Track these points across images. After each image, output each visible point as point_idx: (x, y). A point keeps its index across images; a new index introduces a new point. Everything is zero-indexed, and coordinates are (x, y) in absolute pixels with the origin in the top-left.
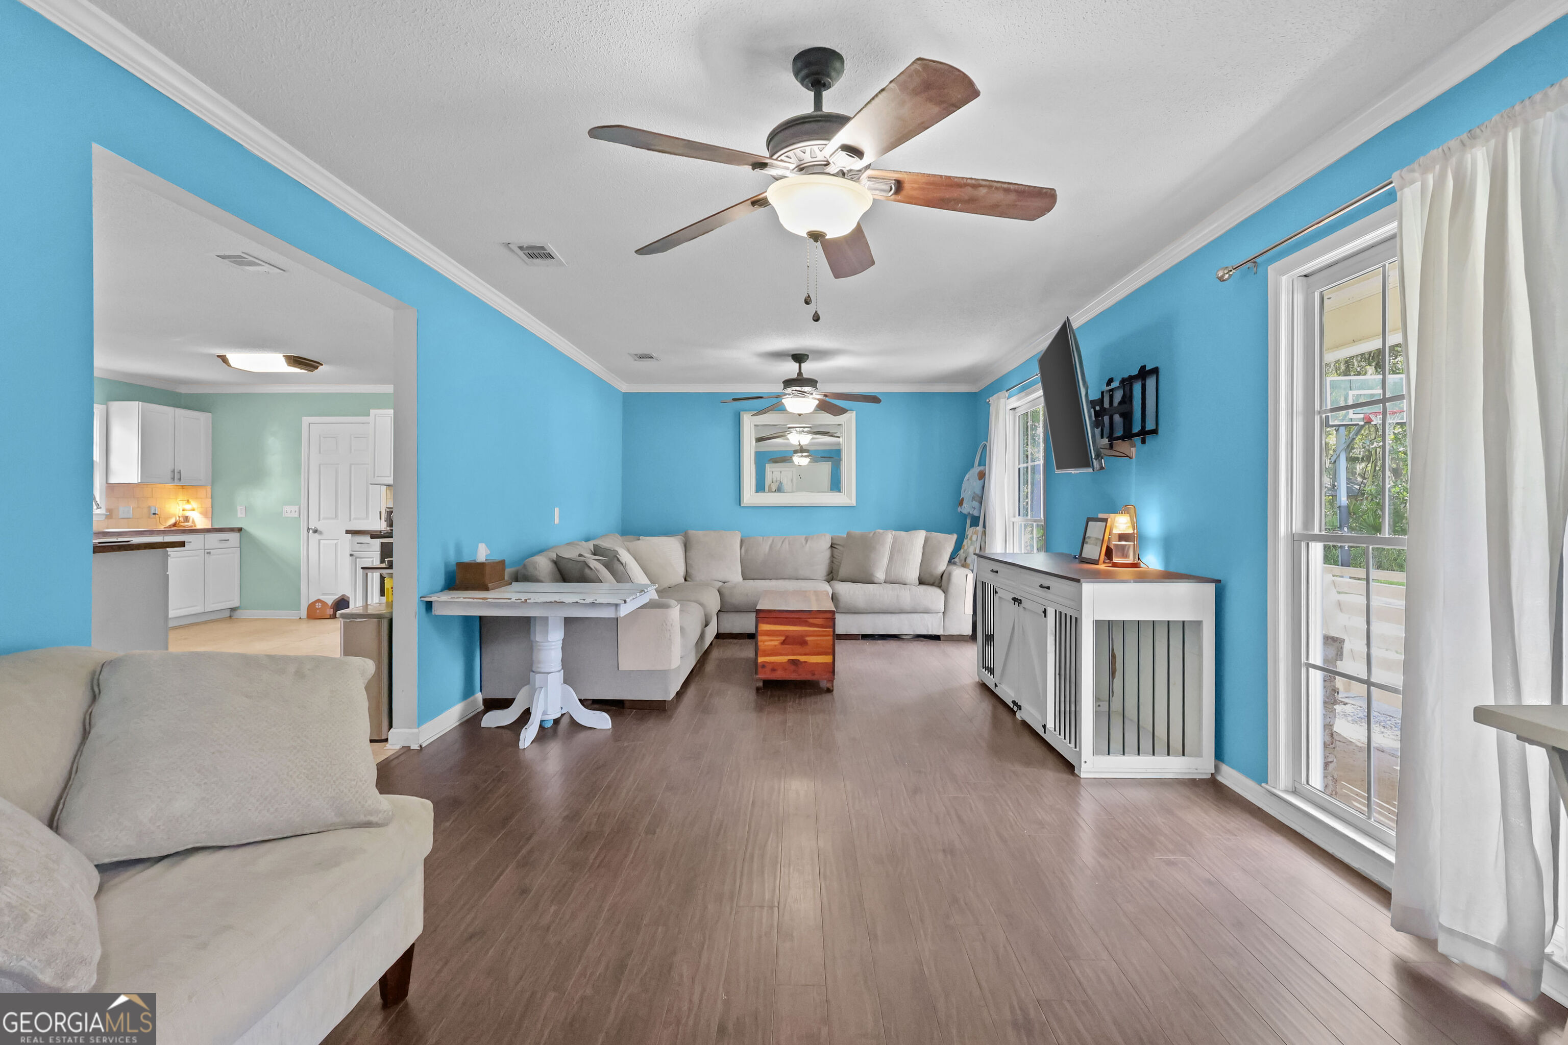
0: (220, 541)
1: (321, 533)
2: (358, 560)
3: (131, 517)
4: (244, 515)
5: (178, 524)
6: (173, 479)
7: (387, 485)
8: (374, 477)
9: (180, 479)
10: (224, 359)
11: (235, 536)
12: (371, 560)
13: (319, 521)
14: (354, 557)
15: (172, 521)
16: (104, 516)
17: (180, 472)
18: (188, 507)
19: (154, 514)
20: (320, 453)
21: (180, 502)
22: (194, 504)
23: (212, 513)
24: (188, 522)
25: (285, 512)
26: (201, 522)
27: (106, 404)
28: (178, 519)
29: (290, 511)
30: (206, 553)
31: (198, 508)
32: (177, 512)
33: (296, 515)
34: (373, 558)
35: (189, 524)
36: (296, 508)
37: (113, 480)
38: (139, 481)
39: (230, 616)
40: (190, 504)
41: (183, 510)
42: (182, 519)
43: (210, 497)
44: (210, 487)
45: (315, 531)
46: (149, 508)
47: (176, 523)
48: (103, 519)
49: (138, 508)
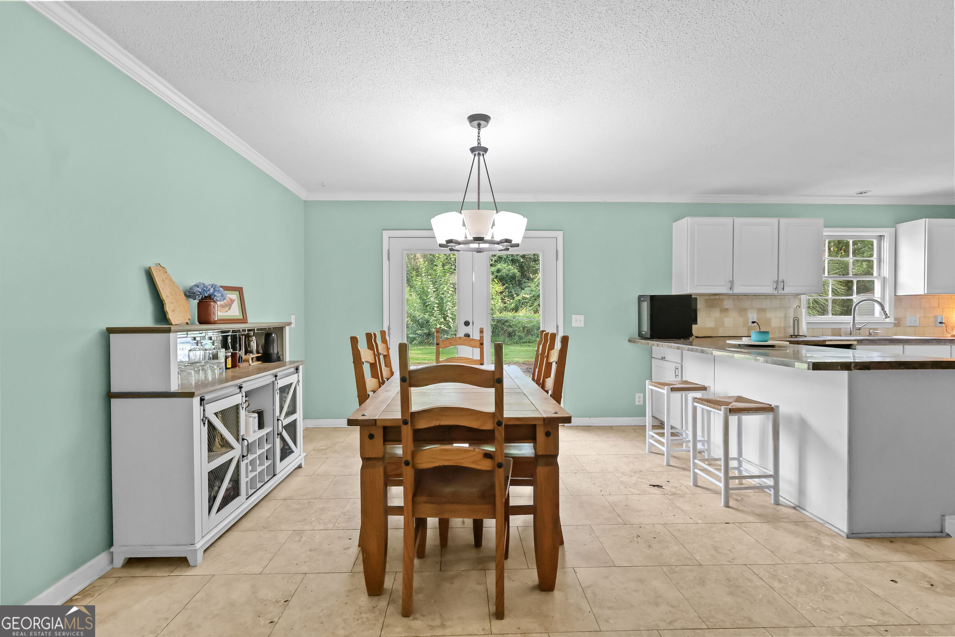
3: (918, 325)
16: (894, 324)
19: (940, 323)
27: (895, 227)
37: (900, 293)
38: (926, 292)
46: (936, 317)
48: (893, 326)
49: (924, 317)
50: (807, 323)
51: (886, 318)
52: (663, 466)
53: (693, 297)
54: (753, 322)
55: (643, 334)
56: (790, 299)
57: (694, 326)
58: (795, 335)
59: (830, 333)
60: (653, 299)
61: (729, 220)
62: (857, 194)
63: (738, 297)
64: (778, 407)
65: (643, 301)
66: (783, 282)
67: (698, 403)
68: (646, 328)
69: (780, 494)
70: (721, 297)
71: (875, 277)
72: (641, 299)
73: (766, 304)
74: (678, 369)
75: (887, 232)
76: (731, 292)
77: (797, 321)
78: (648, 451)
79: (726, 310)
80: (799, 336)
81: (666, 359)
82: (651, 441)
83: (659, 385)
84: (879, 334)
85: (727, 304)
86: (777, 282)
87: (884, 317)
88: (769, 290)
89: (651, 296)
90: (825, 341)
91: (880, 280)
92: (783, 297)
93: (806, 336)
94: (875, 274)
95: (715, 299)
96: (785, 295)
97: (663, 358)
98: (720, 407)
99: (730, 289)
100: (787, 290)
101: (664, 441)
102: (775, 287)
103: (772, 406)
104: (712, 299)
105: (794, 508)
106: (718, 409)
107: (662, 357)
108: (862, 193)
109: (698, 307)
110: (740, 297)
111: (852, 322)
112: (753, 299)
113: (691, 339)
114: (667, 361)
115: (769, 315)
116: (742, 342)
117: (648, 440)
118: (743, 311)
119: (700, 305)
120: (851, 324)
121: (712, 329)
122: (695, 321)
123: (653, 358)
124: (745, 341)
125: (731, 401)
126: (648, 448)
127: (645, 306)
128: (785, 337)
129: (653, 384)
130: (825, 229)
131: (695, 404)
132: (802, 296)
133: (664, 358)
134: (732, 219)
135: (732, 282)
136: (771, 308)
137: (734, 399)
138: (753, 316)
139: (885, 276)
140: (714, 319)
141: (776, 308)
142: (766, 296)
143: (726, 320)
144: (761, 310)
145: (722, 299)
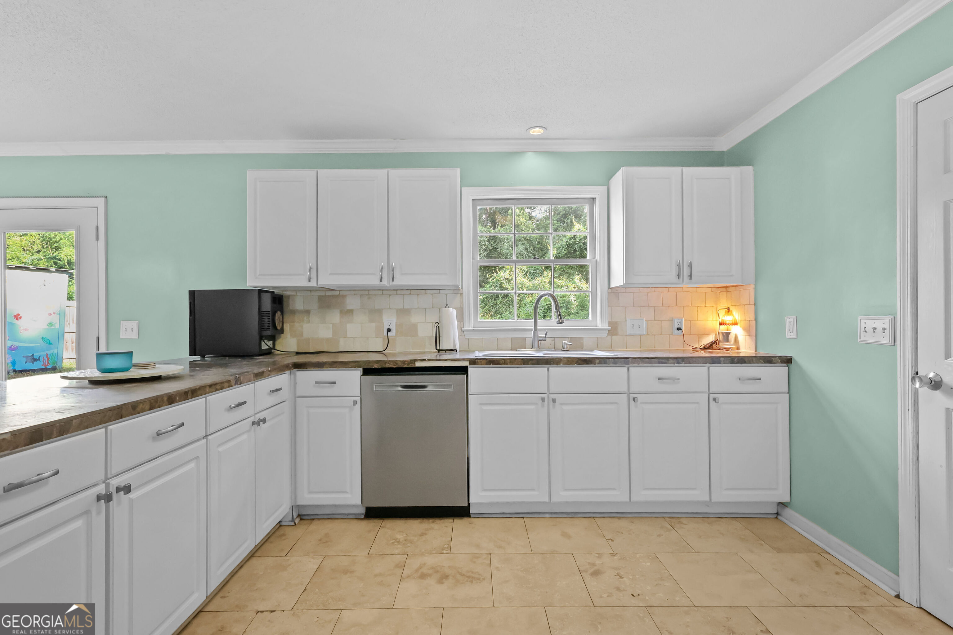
3: (645, 333)
4: (793, 335)
5: (713, 346)
6: (680, 276)
9: (690, 276)
11: (782, 372)
15: (704, 341)
16: (607, 332)
17: (690, 266)
18: (728, 319)
19: (678, 330)
21: (718, 313)
22: (737, 315)
23: (755, 329)
24: (729, 342)
25: (862, 330)
26: (744, 345)
27: (608, 185)
28: (715, 336)
30: (711, 399)
31: (740, 320)
32: (715, 328)
33: (886, 339)
35: (729, 345)
37: (613, 283)
38: (626, 283)
40: (733, 313)
41: (722, 324)
42: (721, 338)
43: (751, 303)
44: (753, 288)
46: (671, 320)
47: (713, 342)
48: (607, 335)
49: (655, 320)
54: (390, 330)
56: (447, 294)
59: (509, 344)
60: (195, 296)
61: (312, 173)
73: (409, 302)
75: (597, 192)
76: (314, 284)
79: (351, 312)
85: (352, 302)
86: (386, 268)
89: (194, 291)
91: (593, 265)
92: (437, 291)
94: (589, 256)
95: (333, 295)
99: (311, 280)
102: (382, 277)
104: (329, 296)
110: (370, 292)
112: (390, 295)
115: (415, 319)
118: (375, 313)
121: (328, 340)
134: (316, 172)
135: (315, 269)
136: (418, 308)
138: (390, 320)
139: (597, 259)
140: (331, 326)
141: (426, 309)
142: (411, 290)
143: (349, 326)
144: (403, 312)
145: (344, 296)
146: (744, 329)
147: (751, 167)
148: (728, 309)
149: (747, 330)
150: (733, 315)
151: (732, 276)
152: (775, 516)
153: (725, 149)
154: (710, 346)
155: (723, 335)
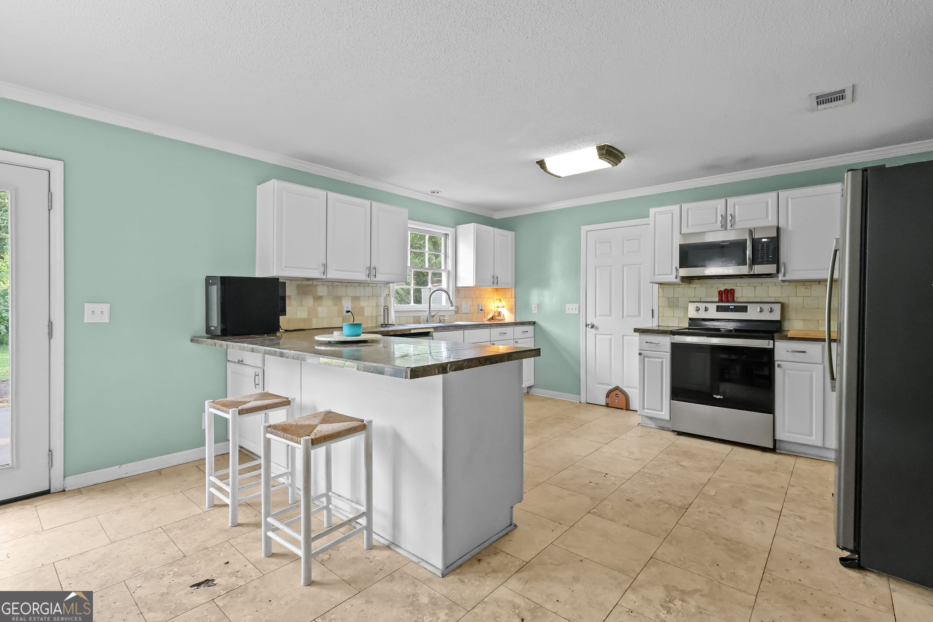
0: (523, 332)
1: (597, 328)
2: (646, 359)
3: (468, 312)
4: (536, 312)
5: (494, 318)
6: (493, 283)
7: (659, 284)
8: (654, 276)
9: (497, 283)
10: (541, 164)
11: (530, 328)
12: (661, 360)
13: (595, 317)
14: (642, 356)
15: (490, 316)
16: (455, 312)
17: (497, 278)
18: (500, 304)
19: (481, 310)
20: (596, 257)
21: (495, 301)
22: (504, 303)
23: (515, 310)
24: (501, 316)
25: (567, 309)
26: (508, 317)
27: (455, 228)
28: (494, 313)
29: (571, 308)
30: (515, 342)
31: (506, 305)
32: (494, 309)
33: (577, 312)
34: (662, 358)
35: (501, 318)
36: (576, 306)
37: (459, 285)
38: (475, 285)
39: (528, 392)
40: (502, 302)
41: (497, 307)
42: (496, 314)
43: (514, 297)
44: (514, 289)
45: (593, 327)
46: (478, 305)
47: (493, 316)
48: (454, 314)
49: (472, 305)
50: (395, 312)
51: (452, 306)
52: (226, 531)
53: (280, 280)
54: (348, 312)
55: (212, 330)
56: (381, 287)
57: (281, 318)
58: (385, 324)
59: (412, 320)
60: (225, 282)
61: (322, 193)
62: (432, 192)
63: (334, 284)
64: (370, 422)
65: (213, 284)
66: (375, 269)
67: (271, 433)
68: (215, 322)
69: (373, 530)
70: (315, 283)
71: (443, 270)
72: (209, 280)
73: (358, 291)
74: (258, 375)
75: (450, 231)
76: (324, 277)
77: (386, 310)
78: (208, 506)
79: (321, 298)
80: (388, 325)
81: (244, 362)
82: (212, 490)
83: (222, 408)
84: (446, 321)
85: (322, 291)
86: (370, 269)
87: (450, 305)
88: (362, 276)
89: (221, 277)
90: (410, 329)
91: (446, 273)
92: (375, 285)
93: (394, 325)
94: (443, 267)
96: (376, 283)
97: (240, 362)
98: (299, 439)
99: (323, 274)
100: (379, 278)
101: (229, 489)
102: (368, 274)
103: (365, 422)
104: (305, 285)
105: (388, 547)
106: (296, 442)
107: (239, 360)
108: (434, 193)
109: (288, 293)
111: (428, 310)
112: (347, 286)
113: (278, 334)
114: (246, 365)
115: (363, 304)
116: (333, 337)
117: (209, 489)
118: (337, 299)
119: (290, 291)
120: (428, 312)
121: (304, 320)
122: (283, 312)
123: (229, 361)
124: (336, 336)
125: (316, 421)
126: (209, 501)
127: (215, 290)
128: (377, 327)
129: (215, 405)
130: (410, 221)
131: (269, 436)
132: (391, 284)
133: (242, 361)
134: (326, 193)
135: (325, 266)
136: (364, 296)
137: (321, 418)
138: (347, 304)
139: (449, 270)
140: (306, 308)
141: (369, 297)
142: (360, 283)
143: (320, 309)
144: (355, 299)
145: (316, 285)
146: (508, 310)
147: (514, 232)
148: (500, 300)
149: (510, 310)
150: (502, 303)
151: (509, 284)
152: (527, 393)
153: (496, 218)
154: (492, 318)
155: (497, 313)
